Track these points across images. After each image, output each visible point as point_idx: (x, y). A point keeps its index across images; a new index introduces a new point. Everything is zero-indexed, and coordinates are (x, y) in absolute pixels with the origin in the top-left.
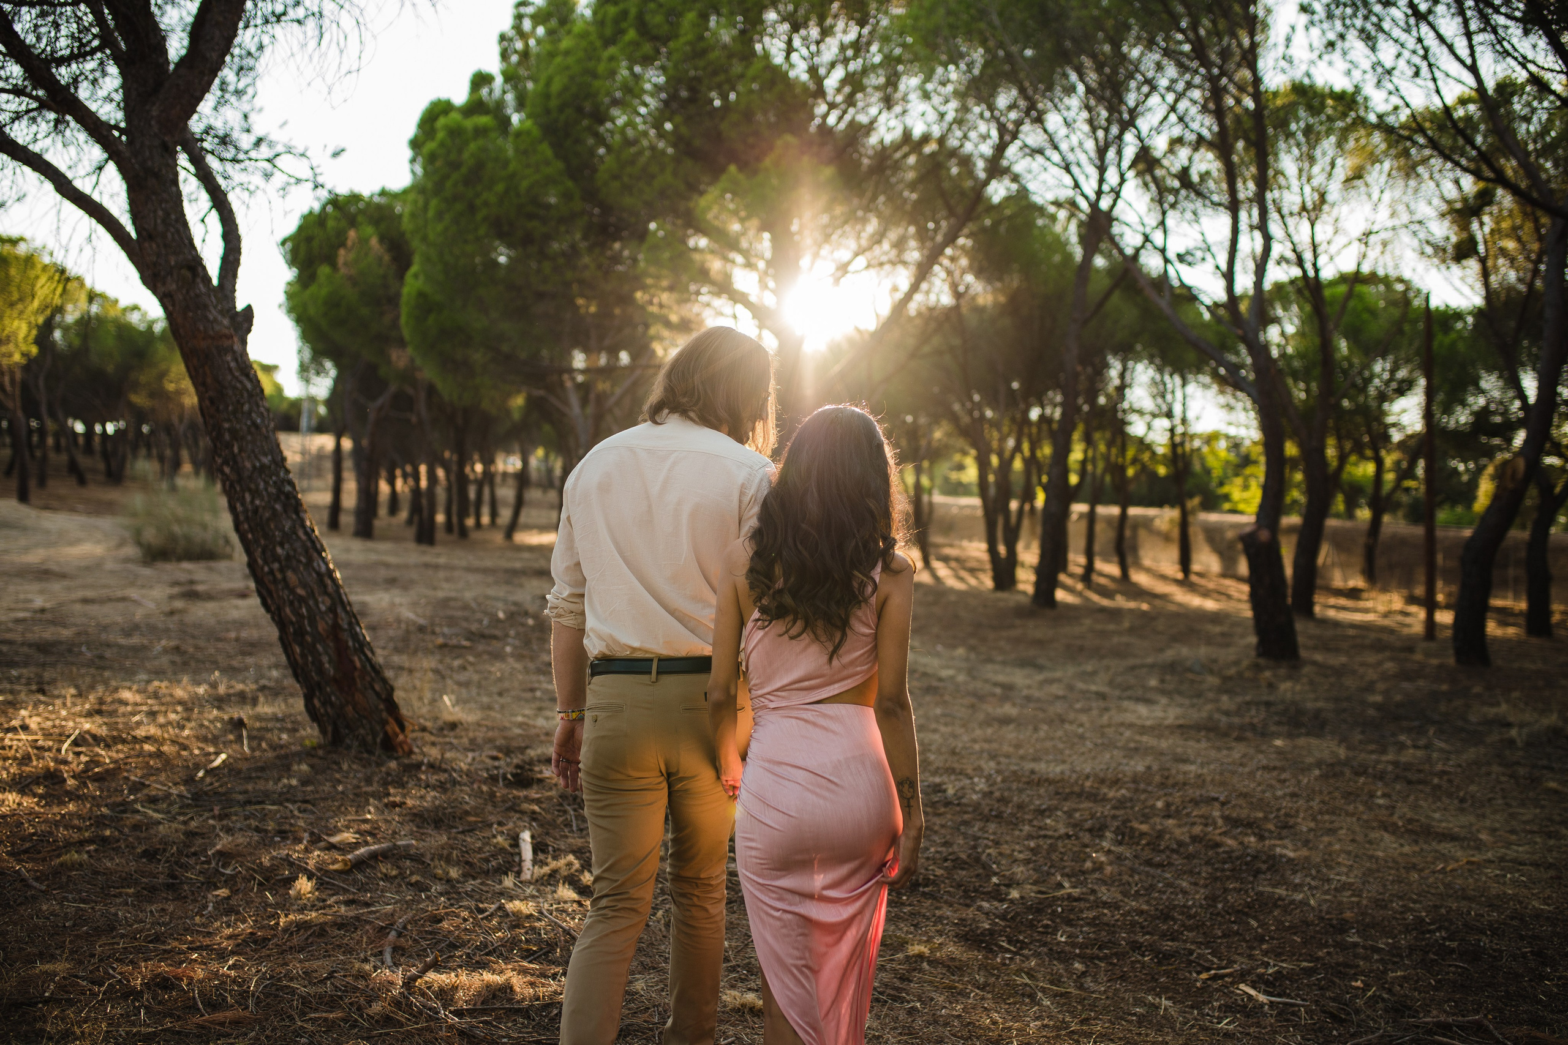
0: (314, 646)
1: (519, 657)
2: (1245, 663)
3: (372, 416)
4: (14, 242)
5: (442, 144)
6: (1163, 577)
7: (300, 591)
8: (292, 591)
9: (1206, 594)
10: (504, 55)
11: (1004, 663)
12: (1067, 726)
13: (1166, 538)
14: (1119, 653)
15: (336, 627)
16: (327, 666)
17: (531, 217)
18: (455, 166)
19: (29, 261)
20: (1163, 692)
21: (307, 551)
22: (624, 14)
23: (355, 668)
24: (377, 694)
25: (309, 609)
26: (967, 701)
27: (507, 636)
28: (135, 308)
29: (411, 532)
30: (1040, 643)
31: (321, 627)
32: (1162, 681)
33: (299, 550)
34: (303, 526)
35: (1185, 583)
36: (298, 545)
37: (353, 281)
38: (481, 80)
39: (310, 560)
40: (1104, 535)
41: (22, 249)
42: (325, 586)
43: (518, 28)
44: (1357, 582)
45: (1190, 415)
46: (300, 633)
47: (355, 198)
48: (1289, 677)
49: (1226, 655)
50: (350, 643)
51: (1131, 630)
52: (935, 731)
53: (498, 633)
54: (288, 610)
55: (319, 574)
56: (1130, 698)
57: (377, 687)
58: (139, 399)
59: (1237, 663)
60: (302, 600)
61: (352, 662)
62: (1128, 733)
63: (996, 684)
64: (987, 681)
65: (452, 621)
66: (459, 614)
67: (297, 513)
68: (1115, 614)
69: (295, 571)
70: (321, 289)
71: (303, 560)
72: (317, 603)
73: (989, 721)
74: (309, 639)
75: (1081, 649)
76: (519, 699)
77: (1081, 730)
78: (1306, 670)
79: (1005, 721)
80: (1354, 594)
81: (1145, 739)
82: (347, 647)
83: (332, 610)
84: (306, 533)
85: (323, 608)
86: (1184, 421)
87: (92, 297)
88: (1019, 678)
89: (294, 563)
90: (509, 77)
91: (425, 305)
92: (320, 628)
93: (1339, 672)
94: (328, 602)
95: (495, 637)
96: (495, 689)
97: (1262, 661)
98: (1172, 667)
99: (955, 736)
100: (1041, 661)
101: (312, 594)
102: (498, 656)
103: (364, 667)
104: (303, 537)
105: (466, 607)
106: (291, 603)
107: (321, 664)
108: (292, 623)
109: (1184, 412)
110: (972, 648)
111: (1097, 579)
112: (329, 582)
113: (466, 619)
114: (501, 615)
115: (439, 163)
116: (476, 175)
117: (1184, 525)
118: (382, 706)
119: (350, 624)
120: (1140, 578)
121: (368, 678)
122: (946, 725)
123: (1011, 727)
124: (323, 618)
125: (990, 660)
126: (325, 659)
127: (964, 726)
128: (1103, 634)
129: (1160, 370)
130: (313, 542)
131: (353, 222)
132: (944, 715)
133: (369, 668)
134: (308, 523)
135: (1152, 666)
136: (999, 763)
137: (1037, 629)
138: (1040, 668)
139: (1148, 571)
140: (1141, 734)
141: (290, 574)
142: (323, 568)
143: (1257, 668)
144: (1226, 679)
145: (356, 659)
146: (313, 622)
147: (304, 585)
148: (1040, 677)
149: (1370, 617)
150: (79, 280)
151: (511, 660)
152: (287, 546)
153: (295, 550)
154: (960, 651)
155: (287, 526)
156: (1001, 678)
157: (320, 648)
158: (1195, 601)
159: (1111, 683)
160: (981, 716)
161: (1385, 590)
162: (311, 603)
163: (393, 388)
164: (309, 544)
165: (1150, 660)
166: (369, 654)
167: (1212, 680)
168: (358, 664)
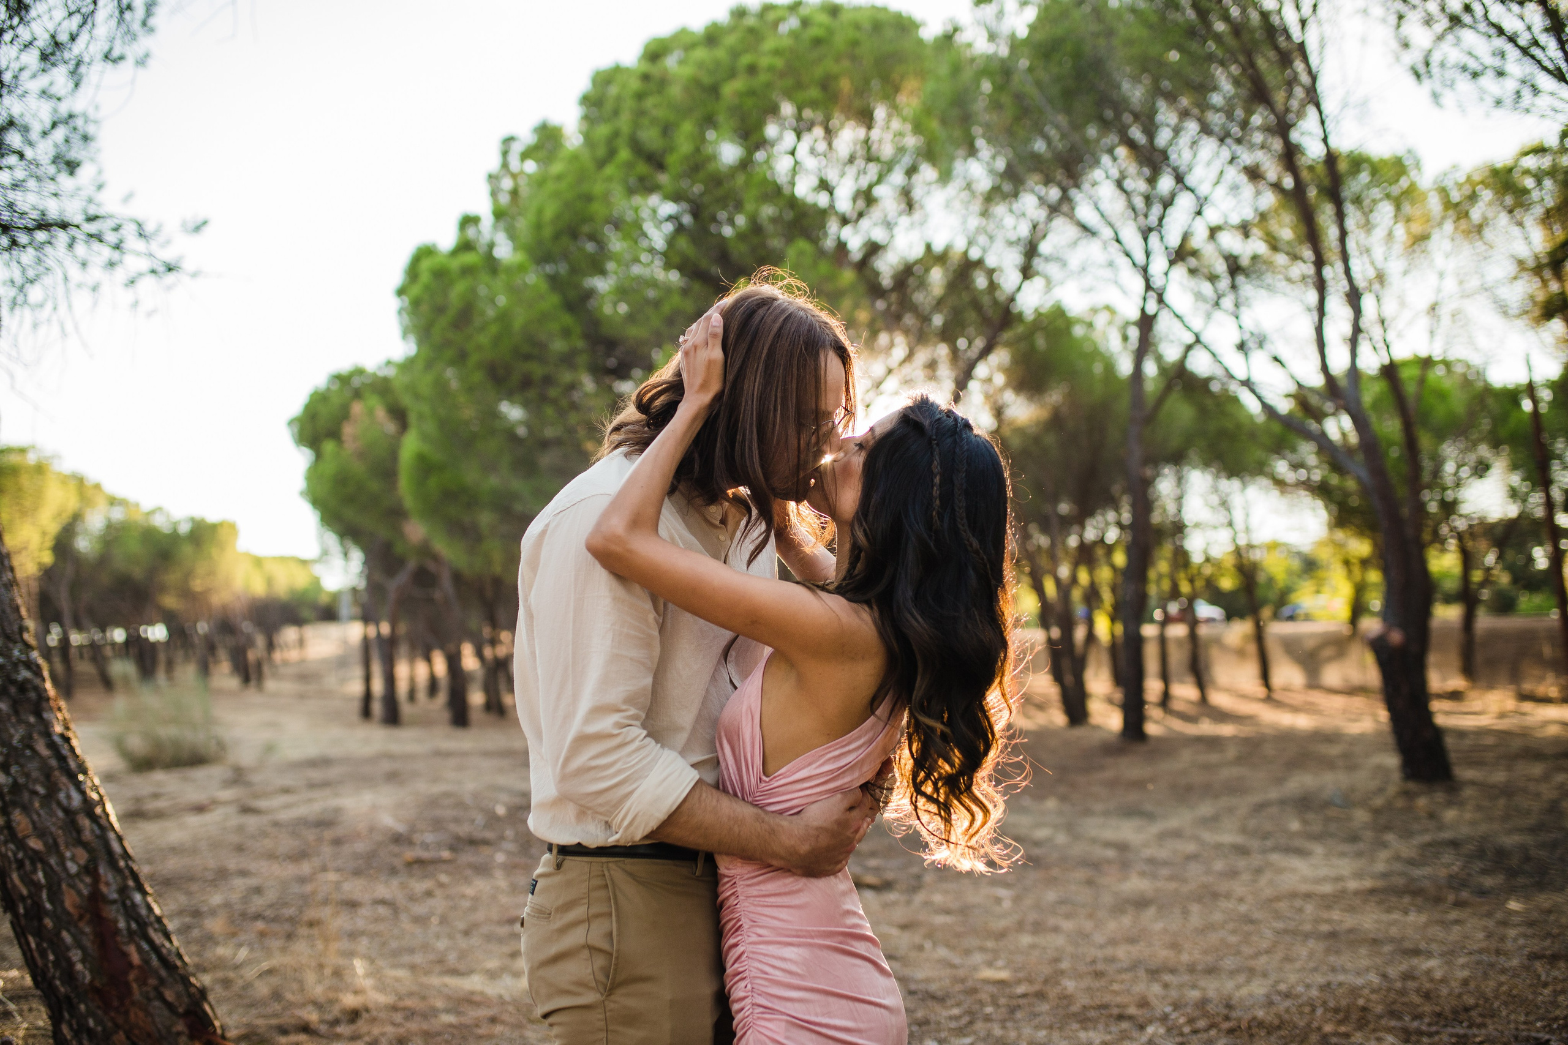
0: (58, 934)
1: (510, 868)
2: (1392, 790)
3: (392, 595)
4: (22, 451)
5: (427, 288)
6: (1244, 697)
7: (35, 844)
8: (21, 844)
9: (1295, 709)
10: (494, 194)
11: (1106, 814)
12: (1224, 904)
13: (1240, 653)
14: (1235, 788)
15: (96, 898)
16: (79, 967)
17: (527, 357)
18: (440, 310)
19: (40, 469)
20: (1317, 838)
21: (48, 774)
22: (616, 134)
23: (130, 965)
24: (169, 1006)
25: (49, 872)
26: (1081, 874)
27: (502, 838)
28: (159, 509)
29: (446, 715)
30: (1139, 785)
31: (70, 900)
32: (1305, 822)
33: (35, 774)
34: (47, 733)
35: (1270, 699)
36: (33, 766)
37: (361, 455)
38: (468, 221)
39: (53, 790)
40: (1178, 657)
41: (31, 458)
42: (79, 831)
43: (505, 165)
44: (1457, 682)
45: (1254, 521)
46: (36, 912)
47: (359, 372)
48: (1450, 804)
49: (1362, 780)
50: (122, 924)
51: (1239, 760)
52: (1056, 929)
53: (489, 835)
54: (15, 876)
55: (67, 811)
56: (1275, 849)
57: (169, 995)
58: (170, 601)
59: (1381, 790)
60: (36, 857)
61: (125, 955)
62: (1309, 908)
63: (1108, 844)
64: (1094, 841)
65: (437, 824)
66: (449, 813)
67: (38, 714)
68: (1213, 743)
69: (26, 809)
70: (329, 467)
71: (41, 790)
72: (62, 862)
73: (1122, 905)
74: (48, 922)
75: (1189, 788)
76: (489, 938)
77: (1243, 908)
78: (1468, 792)
79: (1141, 903)
80: (1455, 696)
81: (1336, 915)
82: (117, 931)
83: (90, 869)
84: (52, 745)
85: (73, 868)
86: (1248, 530)
87: (113, 501)
88: (1128, 831)
89: (26, 796)
90: (499, 214)
91: (425, 467)
92: (68, 904)
93: (1507, 791)
94: (83, 856)
95: (486, 842)
96: (461, 925)
97: (1412, 786)
98: (1304, 803)
99: (1085, 936)
100: (1148, 807)
101: (54, 847)
102: (483, 870)
103: (146, 961)
104: (45, 752)
105: (461, 805)
106: (20, 864)
107: (71, 964)
108: (23, 898)
109: (1246, 521)
110: (1063, 798)
111: (1177, 705)
112: (85, 822)
113: (457, 820)
114: (501, 810)
115: (425, 308)
116: (465, 316)
117: (1259, 637)
118: (180, 1026)
119: (123, 890)
120: (1218, 699)
121: (153, 981)
122: (1068, 916)
123: (1151, 911)
124: (72, 886)
125: (1087, 812)
126: (76, 955)
127: (1090, 916)
128: (1207, 767)
129: (1217, 477)
130: (62, 759)
131: (357, 394)
132: (1062, 902)
133: (155, 961)
134: (58, 729)
135: (1282, 802)
136: (1166, 986)
137: (1131, 768)
138: (1150, 817)
139: (1228, 690)
140: (1328, 907)
141: (17, 816)
142: (76, 800)
143: (1406, 794)
144: (1376, 812)
145: (132, 950)
146: (55, 896)
147: (41, 833)
148: (1155, 829)
149: (1484, 721)
150: (97, 487)
151: (499, 874)
152: (14, 769)
153: (27, 775)
154: (1051, 804)
155: (17, 735)
156: (1109, 834)
157: (66, 936)
158: (1286, 720)
159: (1243, 830)
160: (1107, 899)
161: (1491, 686)
162: (53, 861)
163: (412, 564)
164: (54, 763)
165: (1273, 794)
166: (158, 938)
167: (1361, 816)
168: (136, 958)
